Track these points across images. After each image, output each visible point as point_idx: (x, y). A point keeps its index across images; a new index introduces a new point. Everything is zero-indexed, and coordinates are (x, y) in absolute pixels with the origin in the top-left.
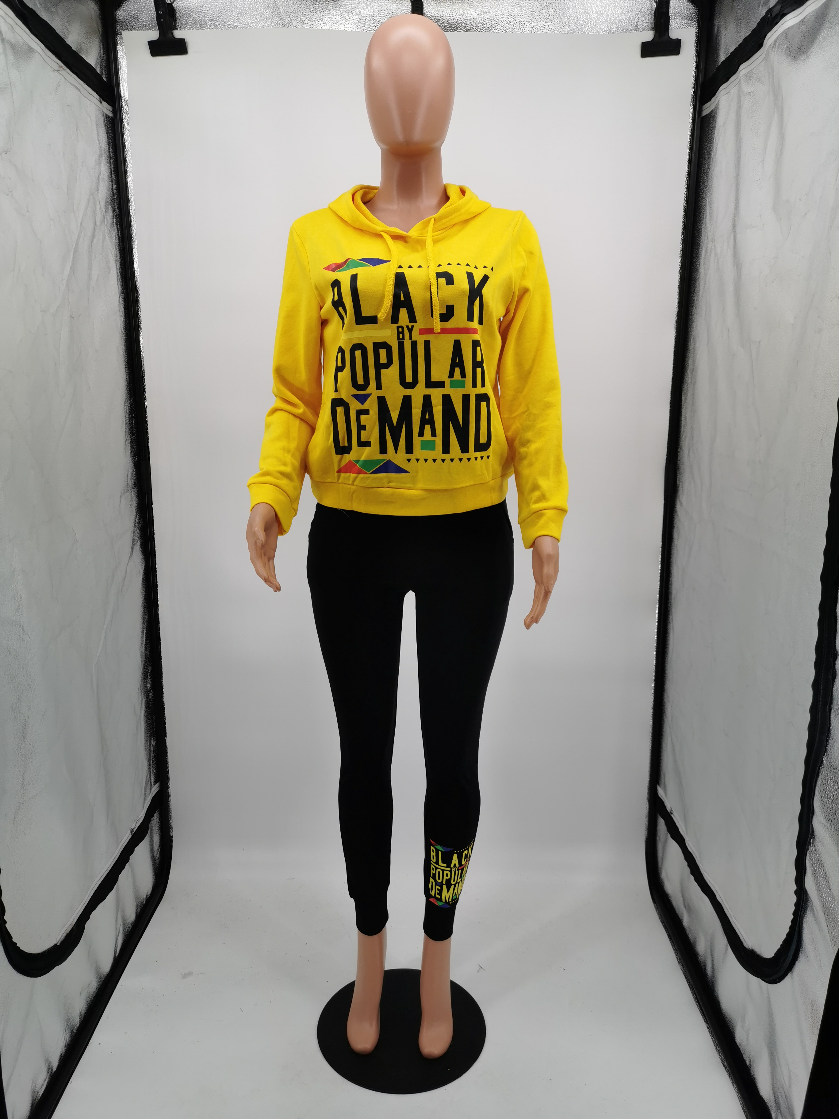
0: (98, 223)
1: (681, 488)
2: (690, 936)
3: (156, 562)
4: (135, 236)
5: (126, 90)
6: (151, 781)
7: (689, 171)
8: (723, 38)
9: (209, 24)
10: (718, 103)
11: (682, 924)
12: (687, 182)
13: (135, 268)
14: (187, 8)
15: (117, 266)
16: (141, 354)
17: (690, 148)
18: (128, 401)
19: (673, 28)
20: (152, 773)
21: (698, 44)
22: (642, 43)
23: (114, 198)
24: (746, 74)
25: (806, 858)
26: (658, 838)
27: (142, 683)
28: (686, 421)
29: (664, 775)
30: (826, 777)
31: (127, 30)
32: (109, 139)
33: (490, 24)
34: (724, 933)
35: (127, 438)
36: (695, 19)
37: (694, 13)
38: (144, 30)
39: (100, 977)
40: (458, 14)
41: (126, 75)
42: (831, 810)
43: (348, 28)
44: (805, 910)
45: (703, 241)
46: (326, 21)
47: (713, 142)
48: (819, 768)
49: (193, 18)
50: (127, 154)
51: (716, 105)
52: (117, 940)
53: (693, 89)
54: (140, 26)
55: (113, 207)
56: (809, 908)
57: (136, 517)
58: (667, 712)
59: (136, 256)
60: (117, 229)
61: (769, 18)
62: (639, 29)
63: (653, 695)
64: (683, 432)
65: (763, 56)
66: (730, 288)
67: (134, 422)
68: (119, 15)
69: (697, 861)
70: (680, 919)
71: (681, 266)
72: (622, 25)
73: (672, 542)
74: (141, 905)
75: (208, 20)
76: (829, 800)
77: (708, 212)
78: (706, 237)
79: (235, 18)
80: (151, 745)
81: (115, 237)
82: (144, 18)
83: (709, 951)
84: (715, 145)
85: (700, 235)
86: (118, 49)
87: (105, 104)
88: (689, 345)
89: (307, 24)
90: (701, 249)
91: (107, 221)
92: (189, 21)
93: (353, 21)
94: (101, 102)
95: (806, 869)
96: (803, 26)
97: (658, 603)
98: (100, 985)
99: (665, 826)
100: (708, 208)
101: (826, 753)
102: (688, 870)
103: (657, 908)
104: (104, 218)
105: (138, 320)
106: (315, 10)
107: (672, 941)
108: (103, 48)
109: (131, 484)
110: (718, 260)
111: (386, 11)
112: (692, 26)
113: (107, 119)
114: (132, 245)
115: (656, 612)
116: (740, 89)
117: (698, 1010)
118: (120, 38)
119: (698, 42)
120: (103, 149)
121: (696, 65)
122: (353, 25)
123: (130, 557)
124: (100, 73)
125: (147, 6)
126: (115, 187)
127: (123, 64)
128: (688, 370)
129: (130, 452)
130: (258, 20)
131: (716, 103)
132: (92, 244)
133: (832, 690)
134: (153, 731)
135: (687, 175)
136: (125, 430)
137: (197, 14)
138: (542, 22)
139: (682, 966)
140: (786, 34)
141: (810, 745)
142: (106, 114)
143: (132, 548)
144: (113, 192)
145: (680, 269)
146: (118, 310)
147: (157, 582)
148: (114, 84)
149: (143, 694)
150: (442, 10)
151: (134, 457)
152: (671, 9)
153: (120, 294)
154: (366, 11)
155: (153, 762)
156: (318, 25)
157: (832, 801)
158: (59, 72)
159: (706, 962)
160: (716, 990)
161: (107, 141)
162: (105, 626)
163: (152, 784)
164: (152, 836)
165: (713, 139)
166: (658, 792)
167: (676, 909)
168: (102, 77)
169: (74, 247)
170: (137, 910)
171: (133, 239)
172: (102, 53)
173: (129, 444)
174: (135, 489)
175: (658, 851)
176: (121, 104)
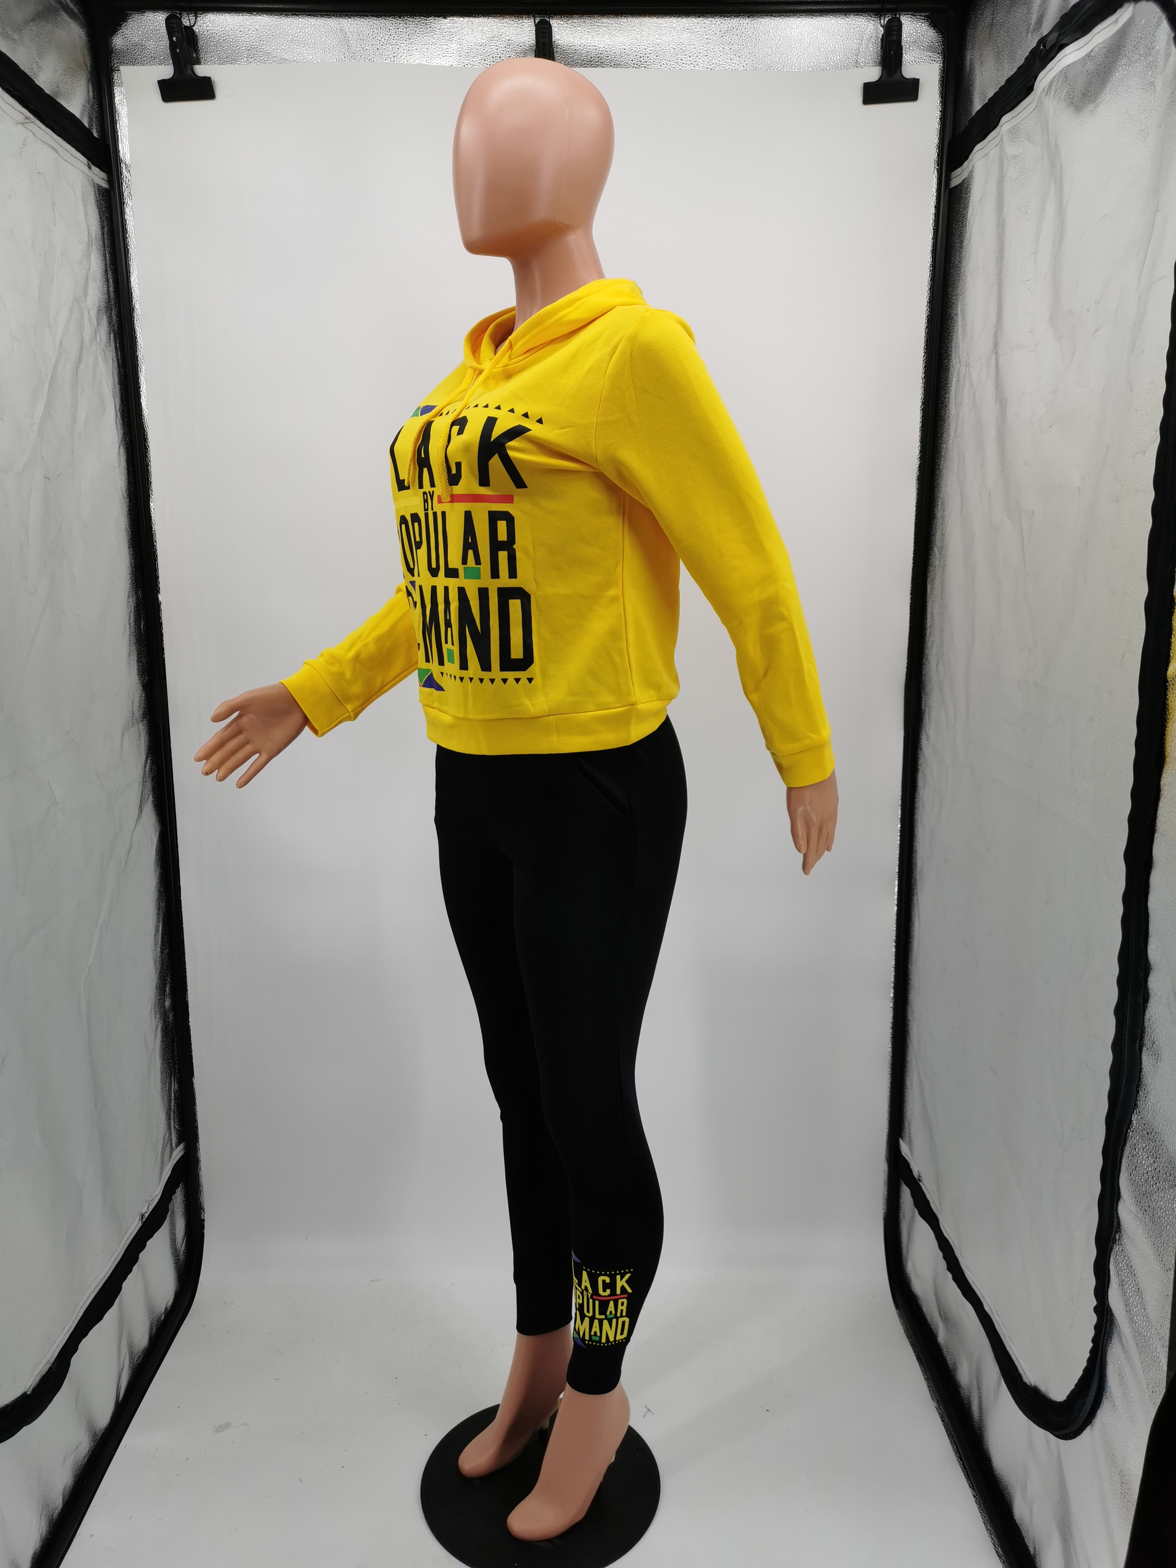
0: (87, 340)
1: (927, 716)
2: (948, 1358)
3: (177, 825)
4: (142, 359)
5: (126, 150)
6: (171, 1142)
7: (932, 265)
8: (978, 77)
9: (245, 55)
10: (972, 170)
11: (937, 1340)
12: (931, 281)
14: (215, 33)
15: (115, 403)
16: (152, 528)
17: (934, 232)
18: (133, 596)
19: (908, 64)
20: (173, 1130)
21: (943, 86)
22: (865, 84)
23: (111, 305)
24: (1010, 129)
25: (1109, 1261)
26: (901, 1215)
27: (157, 1000)
28: (933, 620)
29: (909, 1126)
30: (1137, 1145)
31: (127, 64)
32: (103, 221)
33: (648, 57)
34: (994, 1358)
35: (131, 648)
36: (939, 50)
37: (938, 43)
38: (152, 65)
39: (94, 1434)
40: (602, 43)
41: (127, 129)
42: (1144, 1195)
43: (445, 62)
44: (1110, 1337)
45: (954, 365)
46: (413, 52)
47: (966, 224)
48: (1127, 1132)
49: (223, 47)
50: (129, 241)
51: (970, 172)
52: (120, 1377)
53: (937, 149)
54: (147, 59)
55: (110, 317)
56: (1115, 1334)
57: (146, 761)
58: (911, 1035)
59: (144, 388)
60: (116, 349)
61: (1042, 50)
62: (860, 64)
63: (891, 1009)
64: (930, 635)
65: (1034, 104)
66: (991, 432)
67: (142, 626)
68: (117, 42)
69: (956, 1253)
70: (933, 1333)
71: (924, 399)
72: (835, 58)
73: (916, 791)
74: (157, 1322)
75: (244, 50)
76: (1141, 1180)
77: (961, 325)
78: (958, 360)
79: (283, 47)
80: (171, 1089)
81: (113, 360)
82: (153, 48)
83: (975, 1383)
84: (968, 229)
85: (950, 356)
86: (115, 91)
87: (95, 169)
88: (936, 512)
89: (386, 56)
90: (951, 376)
91: (100, 339)
92: (217, 51)
93: (453, 51)
94: (90, 168)
95: (1109, 1275)
96: (1089, 63)
97: (897, 879)
98: (94, 1447)
99: (910, 1197)
100: (960, 318)
101: (1136, 1110)
102: (943, 1264)
103: (901, 1316)
104: (96, 333)
105: (148, 478)
106: (398, 37)
107: (923, 1366)
108: (93, 90)
109: (138, 714)
110: (974, 392)
111: (500, 38)
112: (935, 61)
113: (99, 192)
114: (138, 371)
115: (895, 891)
116: (1002, 150)
117: (960, 1468)
118: (118, 76)
119: (943, 83)
120: (94, 234)
121: (941, 115)
122: (452, 58)
123: (137, 820)
124: (88, 125)
125: (157, 30)
126: (112, 289)
127: (123, 112)
128: (935, 548)
129: (136, 669)
130: (317, 50)
131: (970, 168)
132: (77, 371)
133: (1144, 1019)
134: (174, 1068)
135: (930, 271)
136: (128, 637)
137: (229, 42)
138: (722, 54)
139: (937, 1403)
140: (1065, 73)
141: (1113, 1096)
142: (98, 184)
143: (141, 807)
144: (109, 297)
145: (922, 405)
146: (118, 465)
147: (178, 854)
148: (110, 142)
149: (158, 1016)
150: (579, 37)
151: (142, 676)
152: (904, 35)
153: (120, 441)
154: (471, 39)
155: (174, 1114)
156: (402, 58)
157: (1146, 1180)
158: (24, 125)
159: (971, 1399)
160: (986, 1440)
161: (99, 223)
162: (100, 923)
163: (174, 1145)
164: (174, 1221)
165: (966, 220)
166: (901, 1149)
167: (928, 1318)
168: (91, 132)
169: (49, 377)
170: (151, 1330)
171: (140, 362)
172: (92, 97)
173: (134, 658)
174: (145, 722)
175: (902, 1233)
176: (121, 169)
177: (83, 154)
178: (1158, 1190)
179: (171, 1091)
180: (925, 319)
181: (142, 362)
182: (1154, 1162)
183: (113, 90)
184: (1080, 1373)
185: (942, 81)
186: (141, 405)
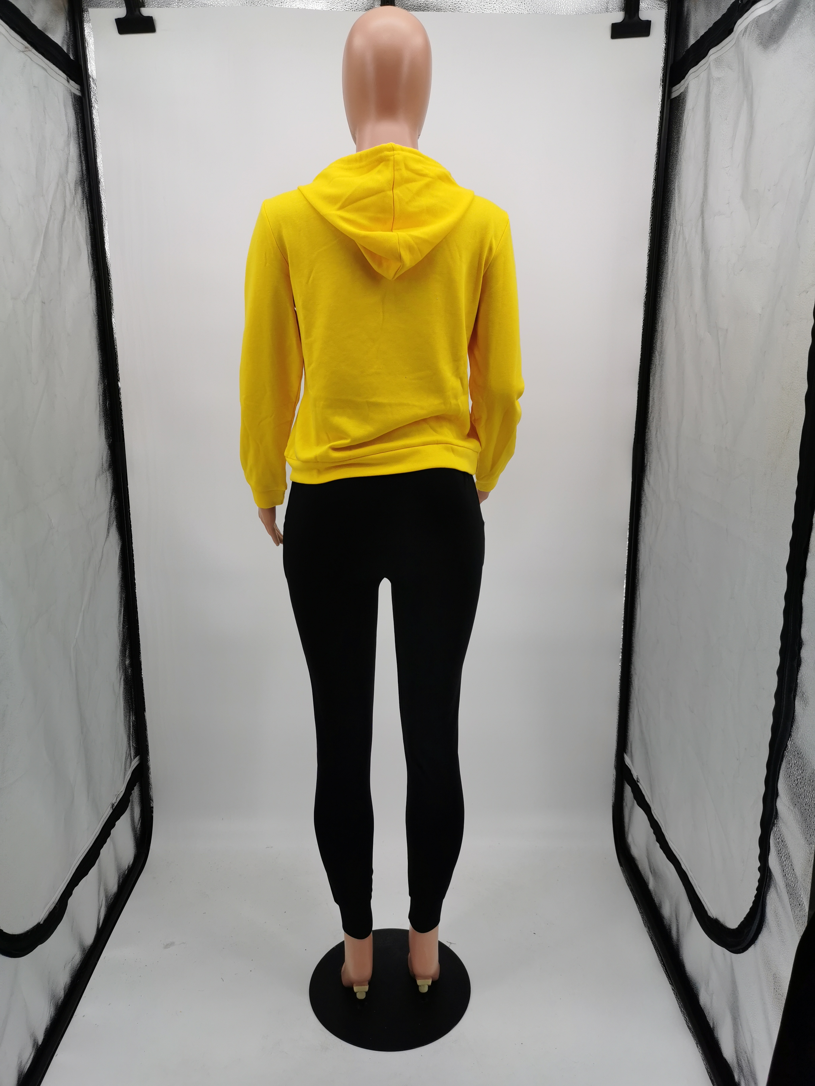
0: (68, 205)
1: (649, 468)
2: (656, 899)
3: (133, 541)
4: (105, 217)
5: (93, 69)
6: (131, 755)
7: (658, 153)
8: (692, 20)
9: (176, 1)
10: (688, 86)
11: (648, 888)
12: (656, 164)
13: (106, 249)
15: (88, 248)
16: (114, 336)
17: (659, 130)
18: (101, 384)
19: (643, 9)
20: (132, 748)
21: (667, 25)
22: (612, 24)
23: (84, 179)
24: (716, 58)
25: (770, 838)
26: (624, 804)
27: (121, 661)
28: (654, 402)
29: (631, 745)
30: (790, 761)
31: (93, 6)
32: (78, 119)
34: (688, 900)
35: (101, 420)
38: (111, 7)
39: (84, 950)
41: (93, 53)
42: (795, 794)
44: (769, 887)
45: (672, 224)
46: (295, 0)
47: (682, 125)
48: (784, 752)
50: (96, 134)
51: (686, 88)
52: (99, 912)
53: (662, 71)
54: (107, 3)
55: (83, 189)
56: (772, 885)
57: (112, 498)
58: (634, 684)
59: (107, 238)
60: (87, 210)
61: (740, 4)
62: (609, 10)
63: (620, 667)
64: (651, 412)
65: (733, 42)
66: (698, 273)
67: (107, 404)
69: (663, 830)
70: (646, 882)
71: (650, 248)
72: (592, 5)
73: (640, 520)
74: (123, 876)
76: (793, 784)
77: (677, 196)
78: (675, 221)
80: (130, 720)
81: (86, 218)
83: (674, 916)
84: (684, 128)
85: (669, 217)
86: (85, 26)
87: (72, 83)
88: (657, 327)
90: (669, 232)
91: (77, 203)
94: (68, 82)
95: (769, 847)
96: (774, 15)
97: (625, 579)
98: (83, 958)
99: (631, 792)
100: (677, 191)
101: (790, 738)
102: (653, 837)
103: (624, 871)
104: (74, 200)
105: (110, 301)
107: (639, 904)
108: (70, 26)
109: (106, 465)
110: (686, 244)
112: (662, 7)
113: (75, 98)
114: (103, 226)
115: (623, 587)
116: (709, 74)
117: (664, 972)
118: (87, 15)
120: (72, 129)
121: (666, 46)
123: (106, 538)
124: (67, 51)
126: (84, 168)
127: (90, 41)
128: (656, 352)
129: (104, 434)
131: (686, 85)
132: (62, 226)
133: (797, 677)
134: (132, 706)
135: (656, 158)
136: (99, 412)
139: (648, 928)
140: (757, 22)
141: (775, 729)
142: (74, 93)
143: (108, 529)
144: (83, 173)
145: (649, 252)
146: (90, 292)
147: (133, 561)
148: (81, 63)
149: (121, 671)
151: (108, 439)
153: (91, 276)
155: (132, 737)
156: (287, 3)
157: (796, 785)
158: (25, 53)
159: (672, 926)
160: (681, 953)
161: (76, 121)
162: (83, 609)
163: (132, 758)
164: (133, 808)
165: (682, 122)
166: (625, 760)
167: (642, 873)
168: (69, 56)
169: (44, 232)
170: (119, 881)
171: (104, 220)
172: (69, 31)
173: (103, 427)
174: (110, 471)
175: (625, 816)
176: (89, 82)
177: (64, 72)
178: (805, 791)
179: (130, 721)
180: (652, 191)
181: (106, 220)
182: (802, 773)
183: (84, 25)
184: (748, 910)
185: (667, 22)
186: (105, 250)
